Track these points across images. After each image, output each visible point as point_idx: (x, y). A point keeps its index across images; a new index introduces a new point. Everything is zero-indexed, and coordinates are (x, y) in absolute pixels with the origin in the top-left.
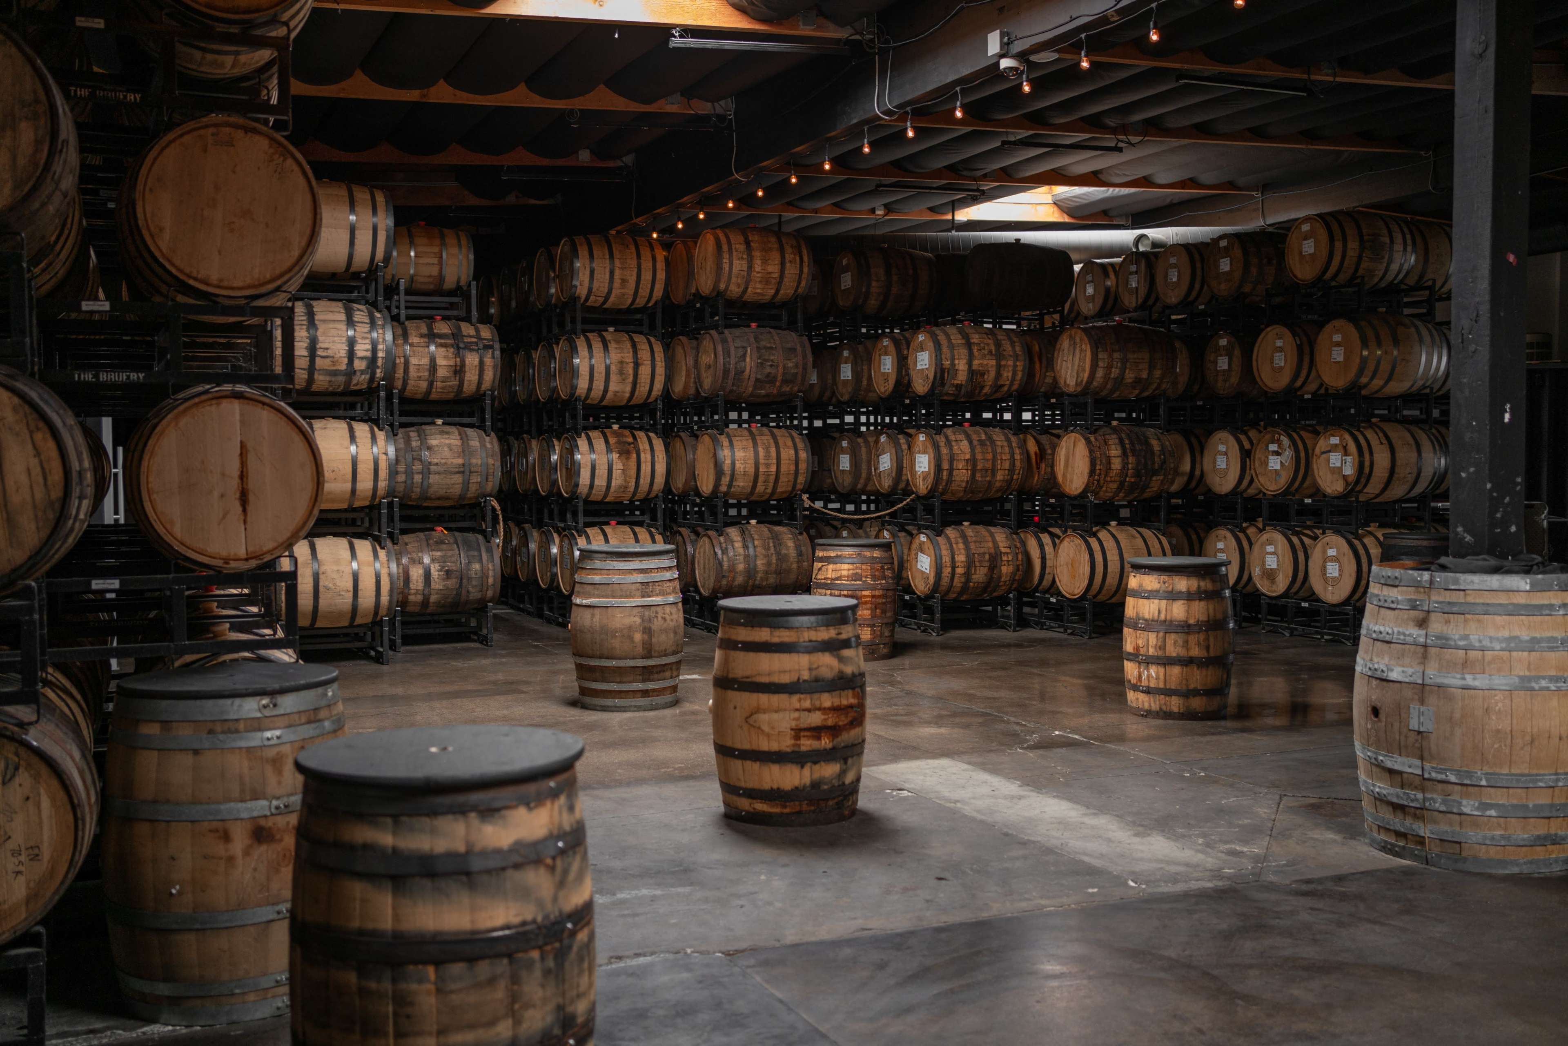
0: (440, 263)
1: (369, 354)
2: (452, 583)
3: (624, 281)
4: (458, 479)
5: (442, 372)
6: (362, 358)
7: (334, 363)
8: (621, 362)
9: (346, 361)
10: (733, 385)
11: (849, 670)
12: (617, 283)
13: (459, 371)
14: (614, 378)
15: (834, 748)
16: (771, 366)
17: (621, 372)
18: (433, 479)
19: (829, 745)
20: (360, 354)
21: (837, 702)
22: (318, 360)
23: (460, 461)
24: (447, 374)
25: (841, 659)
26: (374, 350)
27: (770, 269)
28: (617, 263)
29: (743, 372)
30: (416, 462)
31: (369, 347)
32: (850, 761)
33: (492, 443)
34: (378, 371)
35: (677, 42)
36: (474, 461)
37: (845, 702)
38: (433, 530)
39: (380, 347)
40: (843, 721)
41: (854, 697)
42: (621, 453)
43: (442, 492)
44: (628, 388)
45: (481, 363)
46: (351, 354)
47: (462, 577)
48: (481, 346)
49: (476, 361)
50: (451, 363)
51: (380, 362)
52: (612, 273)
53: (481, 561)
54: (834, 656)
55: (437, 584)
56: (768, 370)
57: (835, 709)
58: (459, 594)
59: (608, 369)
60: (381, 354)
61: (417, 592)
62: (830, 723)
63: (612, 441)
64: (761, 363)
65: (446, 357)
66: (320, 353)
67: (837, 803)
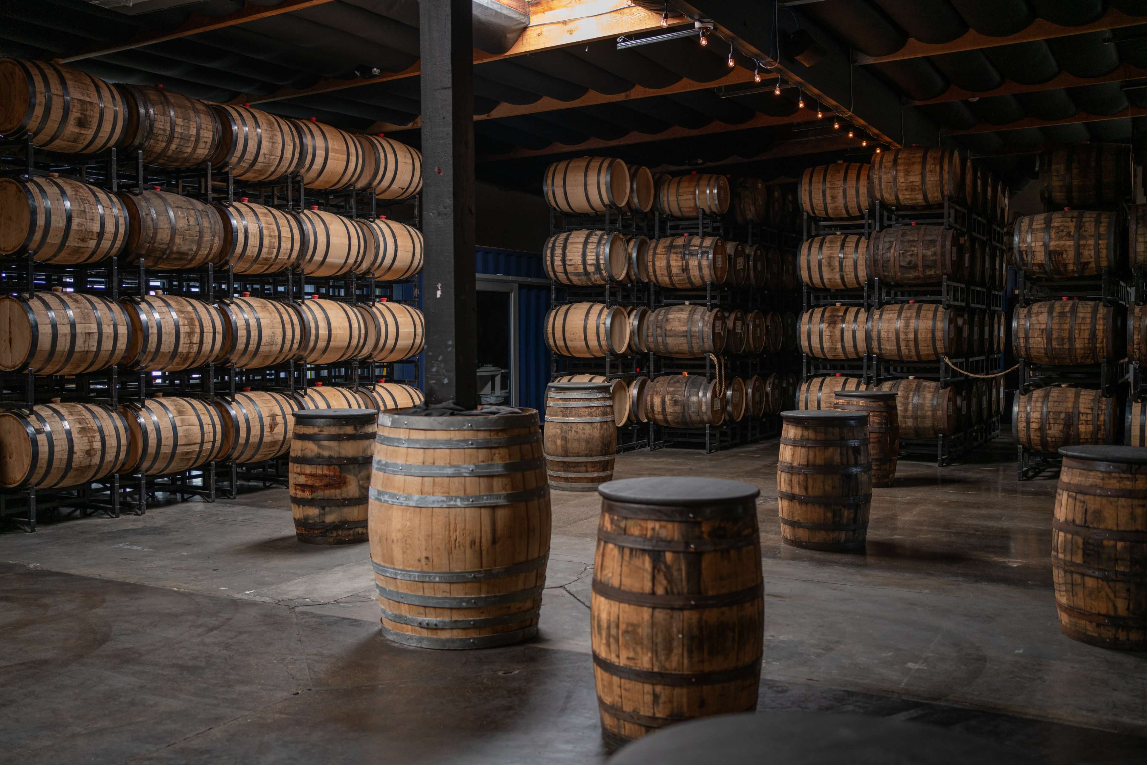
0: (694, 199)
1: (594, 262)
2: (678, 408)
3: (833, 197)
4: (683, 340)
5: (674, 270)
6: (591, 265)
7: (576, 268)
8: (830, 257)
9: (582, 266)
10: (884, 271)
11: (326, 453)
12: (829, 200)
13: (685, 269)
14: (825, 269)
15: (312, 499)
16: (911, 255)
17: (830, 265)
18: (669, 340)
19: (310, 497)
20: (589, 262)
21: (314, 471)
22: (567, 267)
23: (684, 329)
24: (678, 272)
25: (320, 447)
26: (598, 259)
27: (912, 179)
28: (828, 185)
29: (889, 261)
30: (659, 329)
31: (594, 257)
32: (327, 509)
33: (709, 317)
34: (603, 272)
35: (621, 45)
36: (694, 329)
37: (319, 472)
38: (681, 373)
39: (601, 257)
40: (317, 483)
41: (329, 470)
42: (829, 324)
43: (676, 349)
44: (838, 276)
45: (700, 263)
46: (584, 262)
47: (685, 405)
48: (700, 252)
49: (696, 263)
50: (680, 264)
51: (602, 267)
52: (824, 192)
53: (698, 395)
54: (315, 444)
55: (669, 409)
56: (909, 258)
57: (312, 475)
58: (684, 416)
59: (820, 263)
60: (602, 262)
61: (659, 413)
62: (309, 483)
63: (827, 315)
64: (903, 254)
65: (677, 261)
66: (568, 262)
67: (321, 533)
